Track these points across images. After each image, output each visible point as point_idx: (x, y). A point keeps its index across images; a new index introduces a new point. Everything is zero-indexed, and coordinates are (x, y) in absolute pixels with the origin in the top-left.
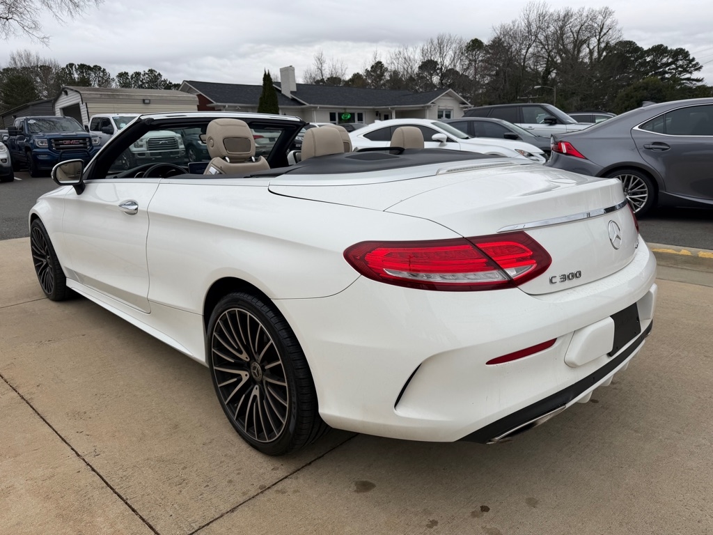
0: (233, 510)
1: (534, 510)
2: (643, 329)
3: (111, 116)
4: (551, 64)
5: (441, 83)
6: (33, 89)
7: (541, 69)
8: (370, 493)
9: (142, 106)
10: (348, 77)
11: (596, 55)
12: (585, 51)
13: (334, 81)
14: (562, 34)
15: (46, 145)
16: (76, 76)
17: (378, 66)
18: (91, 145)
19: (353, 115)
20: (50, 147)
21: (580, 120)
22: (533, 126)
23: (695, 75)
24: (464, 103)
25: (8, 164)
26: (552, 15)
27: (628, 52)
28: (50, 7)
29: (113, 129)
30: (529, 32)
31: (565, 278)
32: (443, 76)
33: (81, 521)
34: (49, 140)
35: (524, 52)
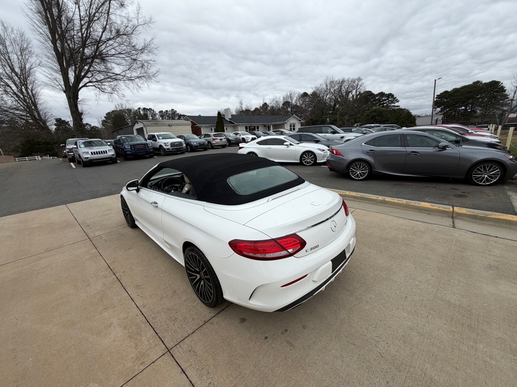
0: (193, 333)
1: (305, 331)
2: (347, 257)
3: (155, 134)
4: (336, 102)
5: (292, 111)
6: (125, 119)
7: (332, 104)
8: (244, 324)
9: (169, 127)
10: (253, 110)
11: (355, 97)
12: (350, 95)
13: (248, 111)
14: (341, 89)
15: (130, 147)
16: (142, 112)
17: (265, 104)
18: (148, 147)
19: (255, 127)
20: (131, 148)
21: (345, 131)
22: (326, 134)
23: (397, 104)
24: (300, 121)
25: (115, 156)
26: (337, 81)
27: (368, 95)
28: (129, 88)
29: (156, 139)
30: (327, 89)
31: (311, 249)
32: (292, 108)
33: (137, 339)
34: (131, 146)
35: (325, 97)
